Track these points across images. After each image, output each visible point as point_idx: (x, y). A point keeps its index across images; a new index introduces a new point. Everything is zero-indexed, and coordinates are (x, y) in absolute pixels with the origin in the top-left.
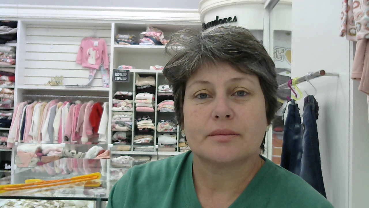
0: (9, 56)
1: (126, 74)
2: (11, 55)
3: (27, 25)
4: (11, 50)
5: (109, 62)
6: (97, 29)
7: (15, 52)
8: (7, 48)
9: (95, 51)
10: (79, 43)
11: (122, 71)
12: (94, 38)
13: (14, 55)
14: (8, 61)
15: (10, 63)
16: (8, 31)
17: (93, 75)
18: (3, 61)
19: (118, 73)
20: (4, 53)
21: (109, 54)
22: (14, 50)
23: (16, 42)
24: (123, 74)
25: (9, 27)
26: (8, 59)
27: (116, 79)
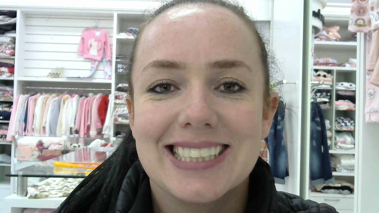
0: (8, 47)
2: (10, 46)
3: (27, 15)
4: (10, 41)
5: (112, 54)
6: (99, 20)
7: (15, 43)
8: (6, 38)
9: (97, 42)
10: (80, 34)
12: (96, 28)
13: (13, 45)
14: (7, 52)
15: (10, 54)
16: (7, 21)
17: (95, 66)
18: (2, 52)
19: (121, 65)
20: (3, 44)
21: (111, 45)
22: (14, 40)
23: (16, 33)
25: (7, 18)
26: (6, 50)
27: (118, 71)
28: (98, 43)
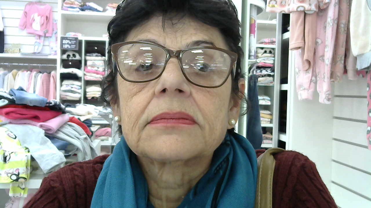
1: (75, 42)
5: (57, 29)
10: (23, 8)
11: (71, 38)
12: (39, 3)
17: (40, 41)
19: (66, 40)
24: (72, 41)
27: (64, 47)
28: (41, 17)
